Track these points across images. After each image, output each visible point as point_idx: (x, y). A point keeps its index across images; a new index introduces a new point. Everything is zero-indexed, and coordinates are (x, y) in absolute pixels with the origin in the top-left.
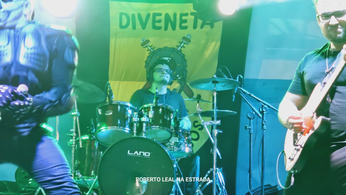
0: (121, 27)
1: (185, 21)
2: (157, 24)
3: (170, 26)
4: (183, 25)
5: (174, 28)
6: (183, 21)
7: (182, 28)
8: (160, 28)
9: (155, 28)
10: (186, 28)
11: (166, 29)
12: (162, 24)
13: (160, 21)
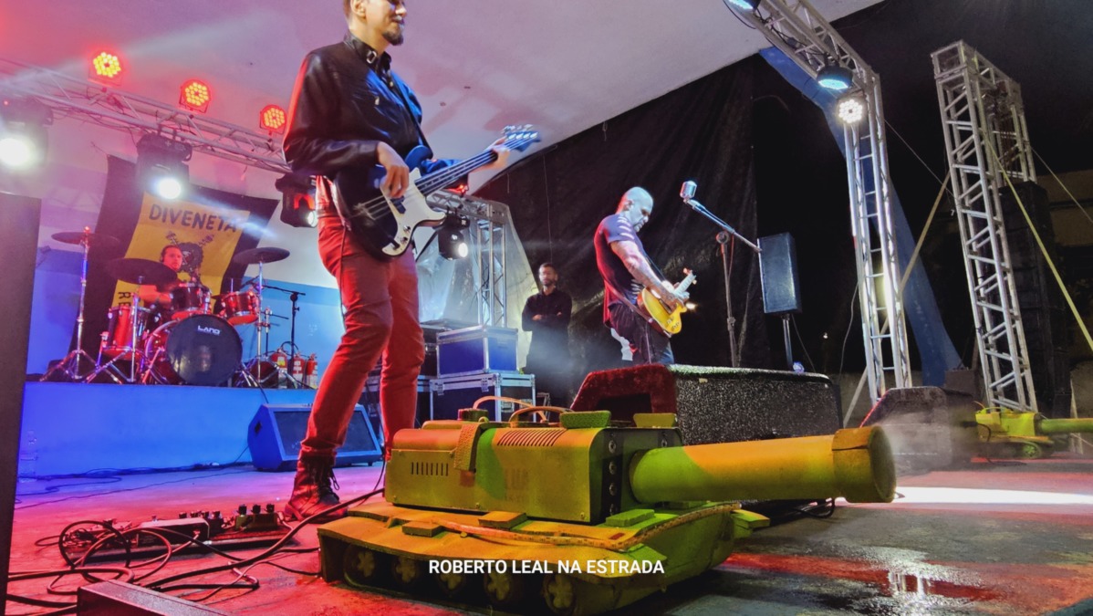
0: (151, 217)
1: (212, 223)
2: (187, 221)
3: (198, 225)
4: (210, 225)
5: (201, 227)
6: (211, 222)
7: (208, 228)
8: (188, 225)
9: (184, 224)
10: (211, 228)
11: (194, 226)
12: (191, 222)
13: (189, 219)
